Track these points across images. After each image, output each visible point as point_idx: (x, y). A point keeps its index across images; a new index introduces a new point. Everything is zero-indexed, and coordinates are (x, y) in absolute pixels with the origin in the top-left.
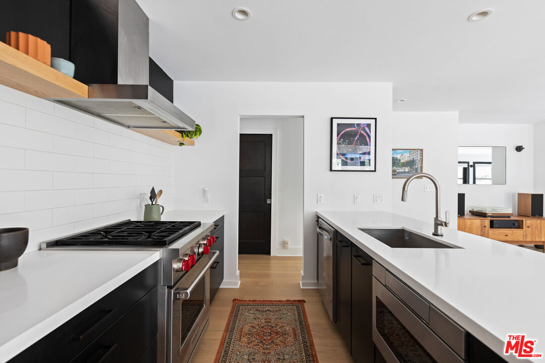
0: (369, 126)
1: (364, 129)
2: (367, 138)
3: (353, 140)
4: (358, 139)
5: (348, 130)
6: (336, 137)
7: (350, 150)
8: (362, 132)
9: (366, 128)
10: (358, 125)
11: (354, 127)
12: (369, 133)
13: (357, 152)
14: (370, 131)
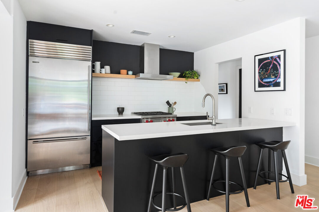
0: (279, 57)
1: (276, 60)
2: (278, 66)
3: (269, 69)
4: (272, 68)
5: (265, 62)
6: (258, 68)
7: (266, 76)
8: (275, 62)
9: (277, 59)
10: (272, 57)
11: (269, 59)
12: (279, 62)
13: (271, 77)
14: (280, 60)
